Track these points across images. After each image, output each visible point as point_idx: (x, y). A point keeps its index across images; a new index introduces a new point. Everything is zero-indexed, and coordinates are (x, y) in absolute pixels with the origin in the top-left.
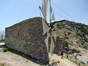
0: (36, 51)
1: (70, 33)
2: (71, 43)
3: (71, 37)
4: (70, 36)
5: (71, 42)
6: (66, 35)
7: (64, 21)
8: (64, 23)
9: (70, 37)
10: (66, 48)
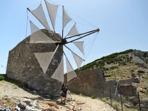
0: (35, 77)
1: (143, 72)
2: (144, 90)
3: (144, 80)
4: (143, 77)
5: (146, 88)
6: (133, 75)
7: (131, 51)
8: (130, 55)
9: (142, 79)
10: (131, 98)
